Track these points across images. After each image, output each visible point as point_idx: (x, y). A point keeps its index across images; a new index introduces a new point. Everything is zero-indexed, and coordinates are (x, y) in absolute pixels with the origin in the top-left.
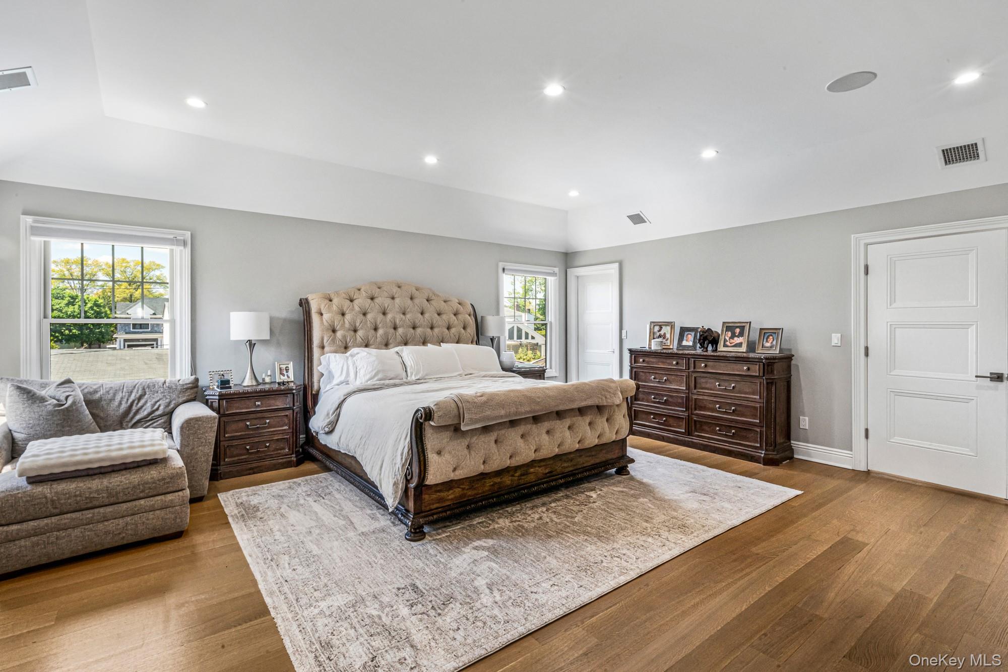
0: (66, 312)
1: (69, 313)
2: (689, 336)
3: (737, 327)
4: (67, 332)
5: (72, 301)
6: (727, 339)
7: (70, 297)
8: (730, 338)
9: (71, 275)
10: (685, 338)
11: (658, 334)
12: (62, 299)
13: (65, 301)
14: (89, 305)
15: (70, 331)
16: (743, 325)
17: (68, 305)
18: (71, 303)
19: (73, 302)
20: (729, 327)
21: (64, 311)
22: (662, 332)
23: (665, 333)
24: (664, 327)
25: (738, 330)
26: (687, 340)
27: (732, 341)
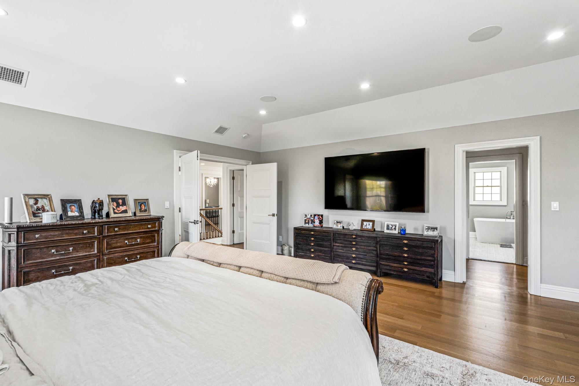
2: (73, 207)
3: (119, 199)
6: (115, 208)
8: (117, 207)
10: (69, 209)
11: (35, 207)
16: (124, 197)
20: (114, 199)
22: (39, 205)
23: (43, 206)
24: (40, 200)
25: (120, 201)
26: (71, 211)
27: (118, 209)
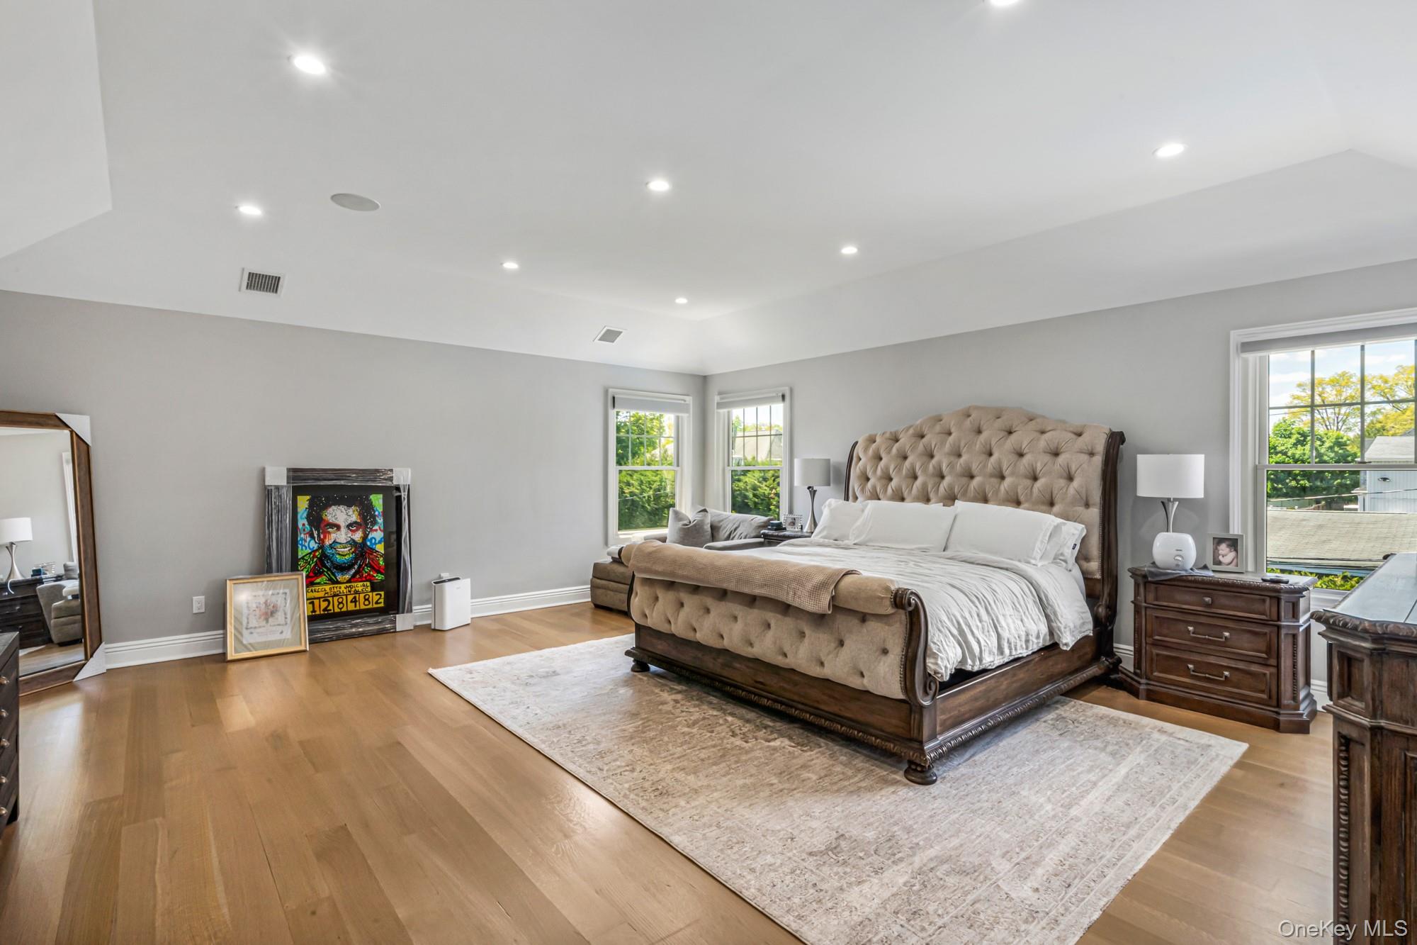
0: (1294, 455)
1: (1297, 456)
4: (1293, 483)
5: (1302, 439)
7: (1299, 433)
9: (1323, 401)
12: (1290, 437)
13: (1293, 440)
14: (1327, 444)
15: (1298, 481)
17: (1295, 445)
18: (1299, 443)
19: (1304, 440)
21: (1289, 454)
